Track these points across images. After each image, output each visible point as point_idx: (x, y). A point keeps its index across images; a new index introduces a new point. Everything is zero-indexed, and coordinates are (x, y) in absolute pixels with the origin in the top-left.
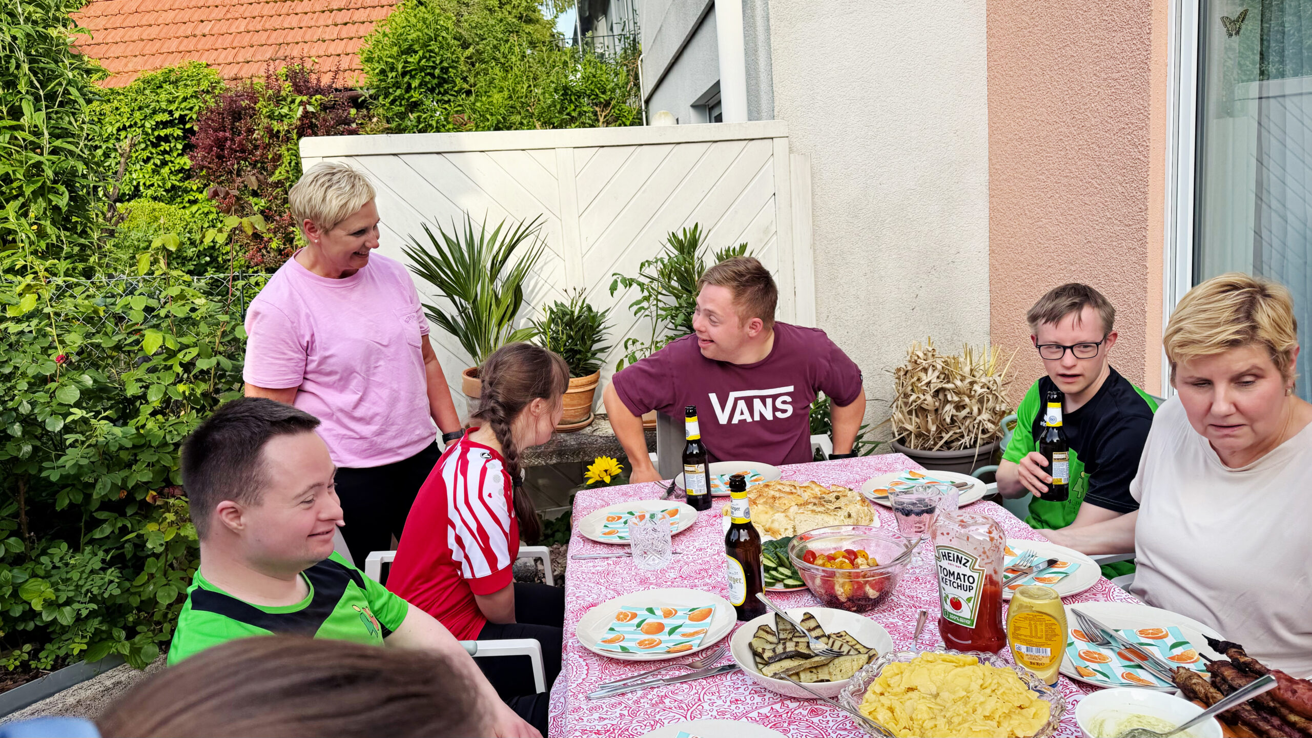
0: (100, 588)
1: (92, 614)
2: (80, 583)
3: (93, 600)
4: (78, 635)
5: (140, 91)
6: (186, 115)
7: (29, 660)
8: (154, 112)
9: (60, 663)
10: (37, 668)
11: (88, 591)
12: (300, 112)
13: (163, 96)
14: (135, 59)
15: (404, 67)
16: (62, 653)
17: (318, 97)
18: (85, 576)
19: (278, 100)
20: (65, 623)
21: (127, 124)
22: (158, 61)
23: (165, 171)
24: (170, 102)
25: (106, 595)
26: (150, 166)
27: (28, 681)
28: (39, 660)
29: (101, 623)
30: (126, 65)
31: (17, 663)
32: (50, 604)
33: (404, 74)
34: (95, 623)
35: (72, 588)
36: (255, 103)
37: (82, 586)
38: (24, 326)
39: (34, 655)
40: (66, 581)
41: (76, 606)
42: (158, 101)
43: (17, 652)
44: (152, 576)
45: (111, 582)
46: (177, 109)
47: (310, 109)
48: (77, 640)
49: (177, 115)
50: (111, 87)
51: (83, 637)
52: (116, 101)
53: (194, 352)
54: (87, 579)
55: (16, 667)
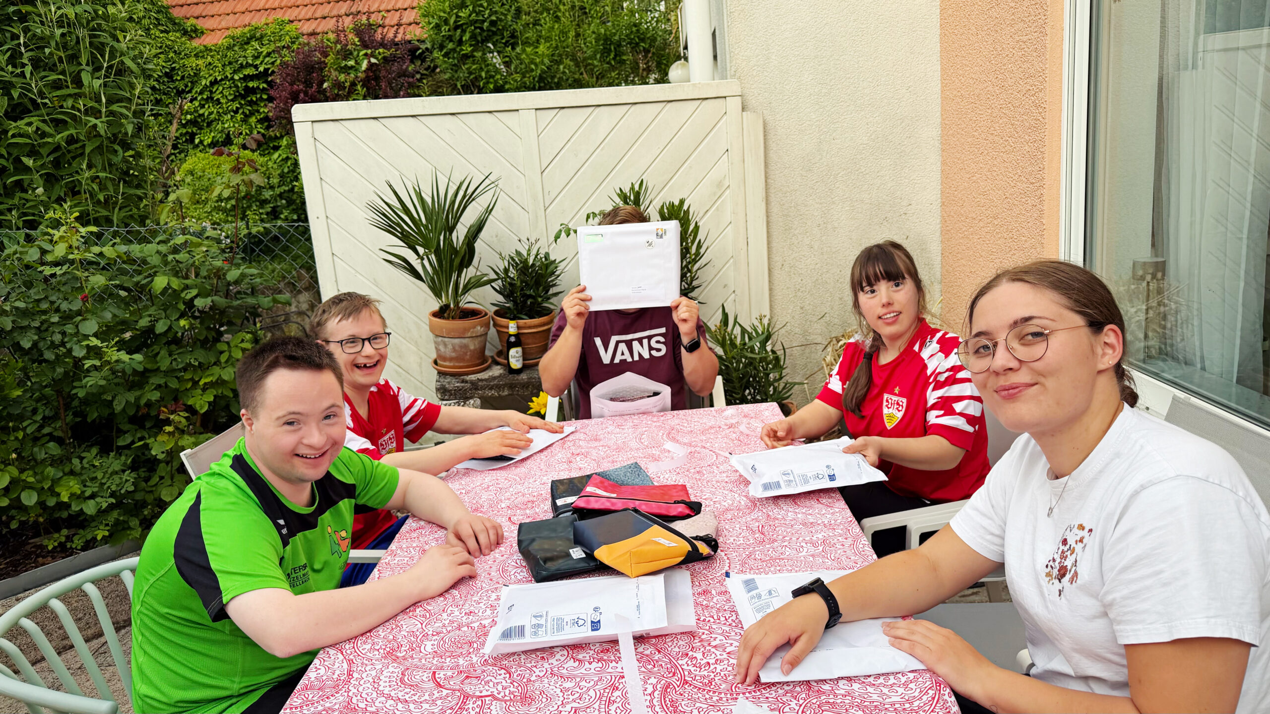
0: (117, 485)
1: (111, 507)
2: (104, 481)
3: (113, 495)
4: (101, 523)
5: (230, 48)
6: (269, 69)
7: (66, 542)
8: (242, 67)
9: (89, 545)
10: (71, 547)
11: (109, 487)
12: (364, 65)
13: (250, 52)
14: (227, 17)
15: (455, 22)
16: (89, 537)
17: (381, 50)
18: (107, 476)
19: (346, 54)
20: (89, 513)
21: (219, 78)
22: (246, 19)
23: (253, 120)
24: (257, 58)
25: (123, 491)
26: (239, 117)
27: (63, 558)
28: (72, 541)
29: (119, 515)
30: (220, 23)
31: (56, 544)
32: (81, 497)
33: (456, 28)
34: (115, 514)
35: (97, 485)
36: (326, 57)
37: (105, 484)
38: (58, 270)
39: (69, 538)
40: (94, 479)
41: (98, 499)
42: (245, 57)
43: (56, 535)
44: (162, 478)
45: (127, 481)
46: (261, 63)
47: (373, 60)
48: (101, 527)
49: (261, 69)
50: (205, 43)
51: (107, 525)
52: (209, 57)
53: (194, 292)
54: (109, 478)
55: (55, 548)
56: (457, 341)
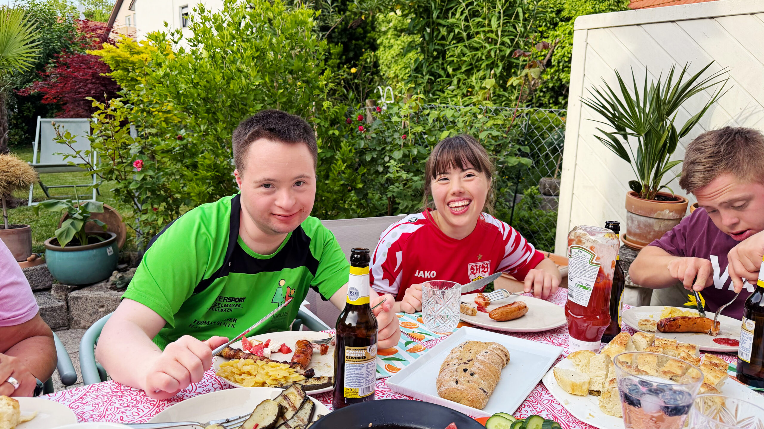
56: (643, 219)
